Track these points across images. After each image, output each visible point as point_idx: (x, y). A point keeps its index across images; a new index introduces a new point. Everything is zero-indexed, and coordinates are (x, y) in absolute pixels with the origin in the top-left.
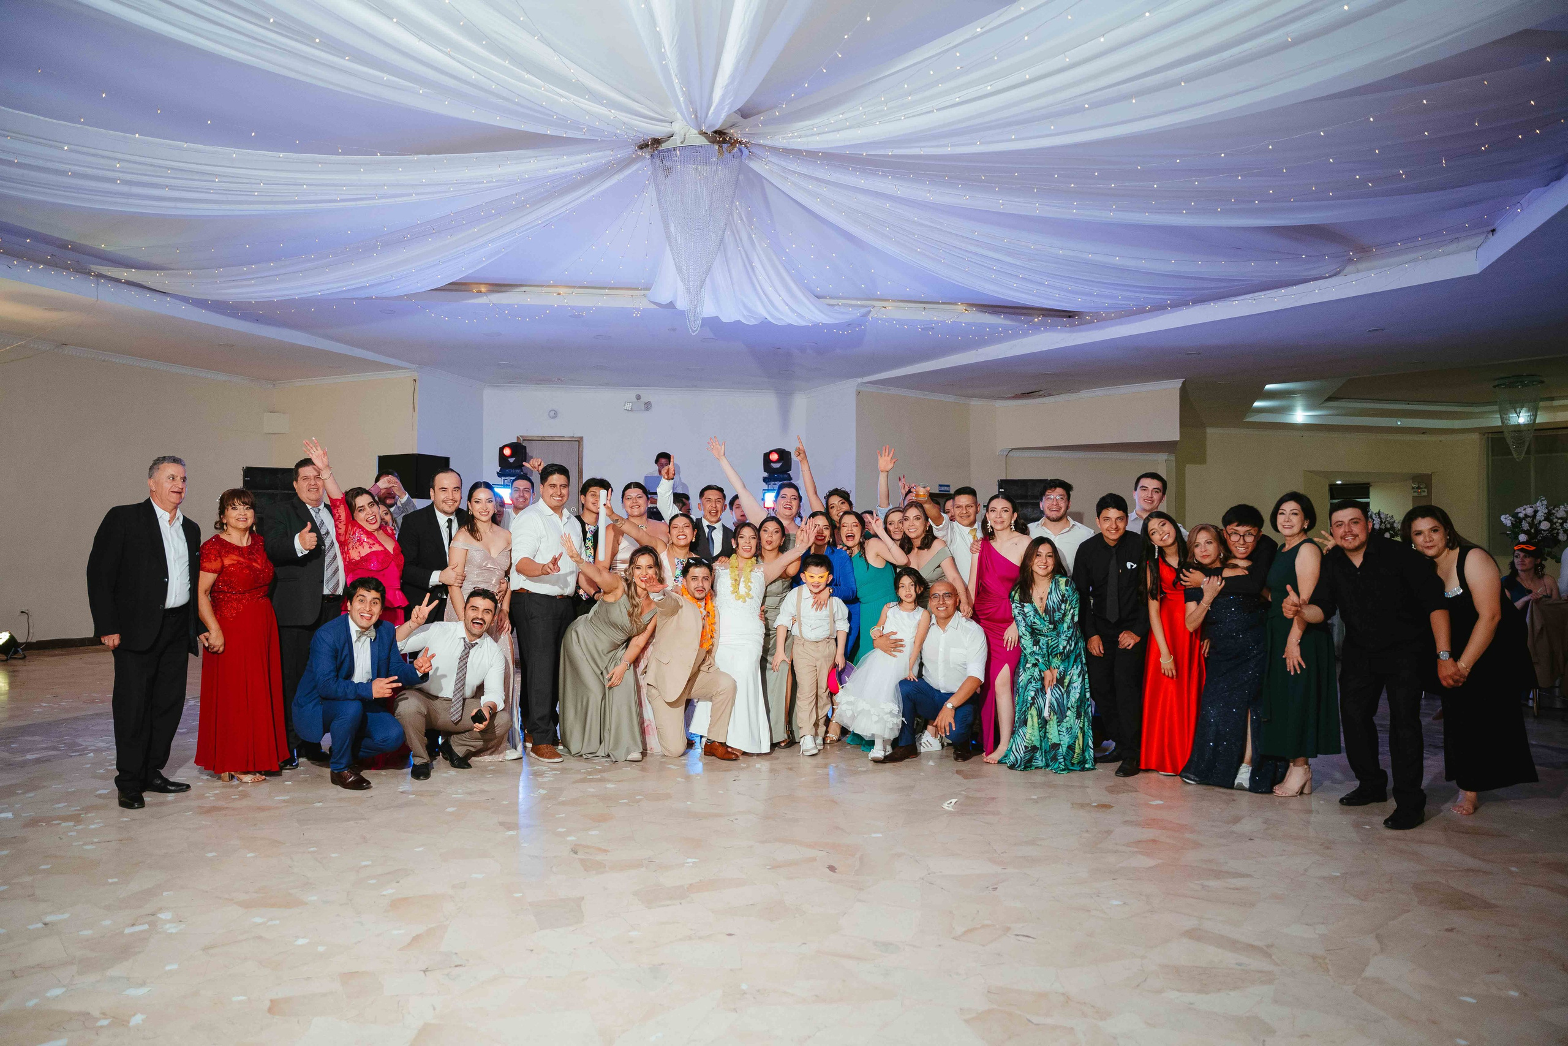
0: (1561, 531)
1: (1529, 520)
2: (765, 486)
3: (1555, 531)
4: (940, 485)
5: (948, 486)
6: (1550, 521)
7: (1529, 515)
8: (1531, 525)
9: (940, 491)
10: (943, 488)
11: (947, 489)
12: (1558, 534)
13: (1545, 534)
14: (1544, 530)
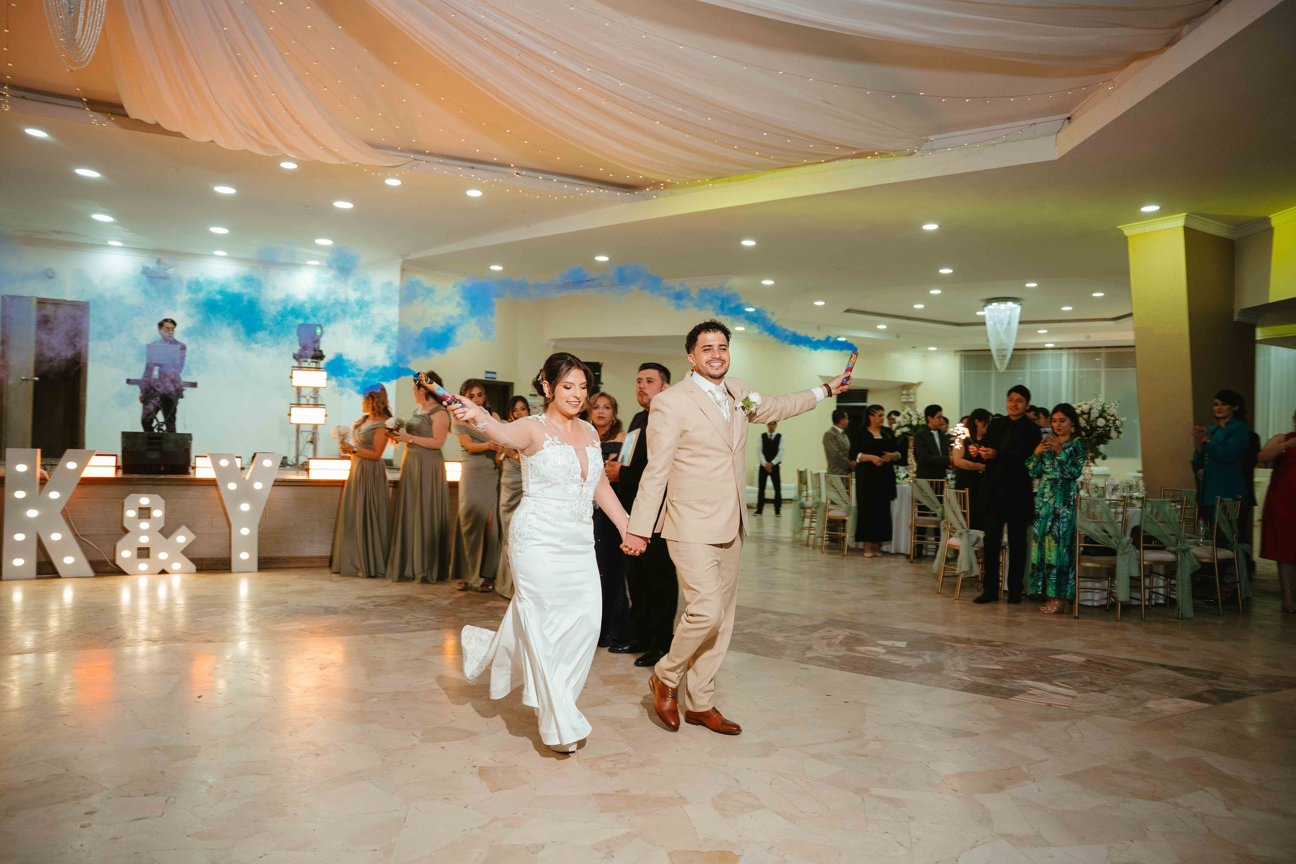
0: (1113, 429)
1: (1085, 416)
2: (296, 364)
3: (1108, 429)
4: (487, 372)
5: (494, 373)
6: (1105, 418)
7: (1086, 412)
8: (1088, 421)
9: (487, 378)
10: (489, 375)
11: (493, 376)
12: (1109, 431)
13: (1100, 430)
14: (1100, 427)
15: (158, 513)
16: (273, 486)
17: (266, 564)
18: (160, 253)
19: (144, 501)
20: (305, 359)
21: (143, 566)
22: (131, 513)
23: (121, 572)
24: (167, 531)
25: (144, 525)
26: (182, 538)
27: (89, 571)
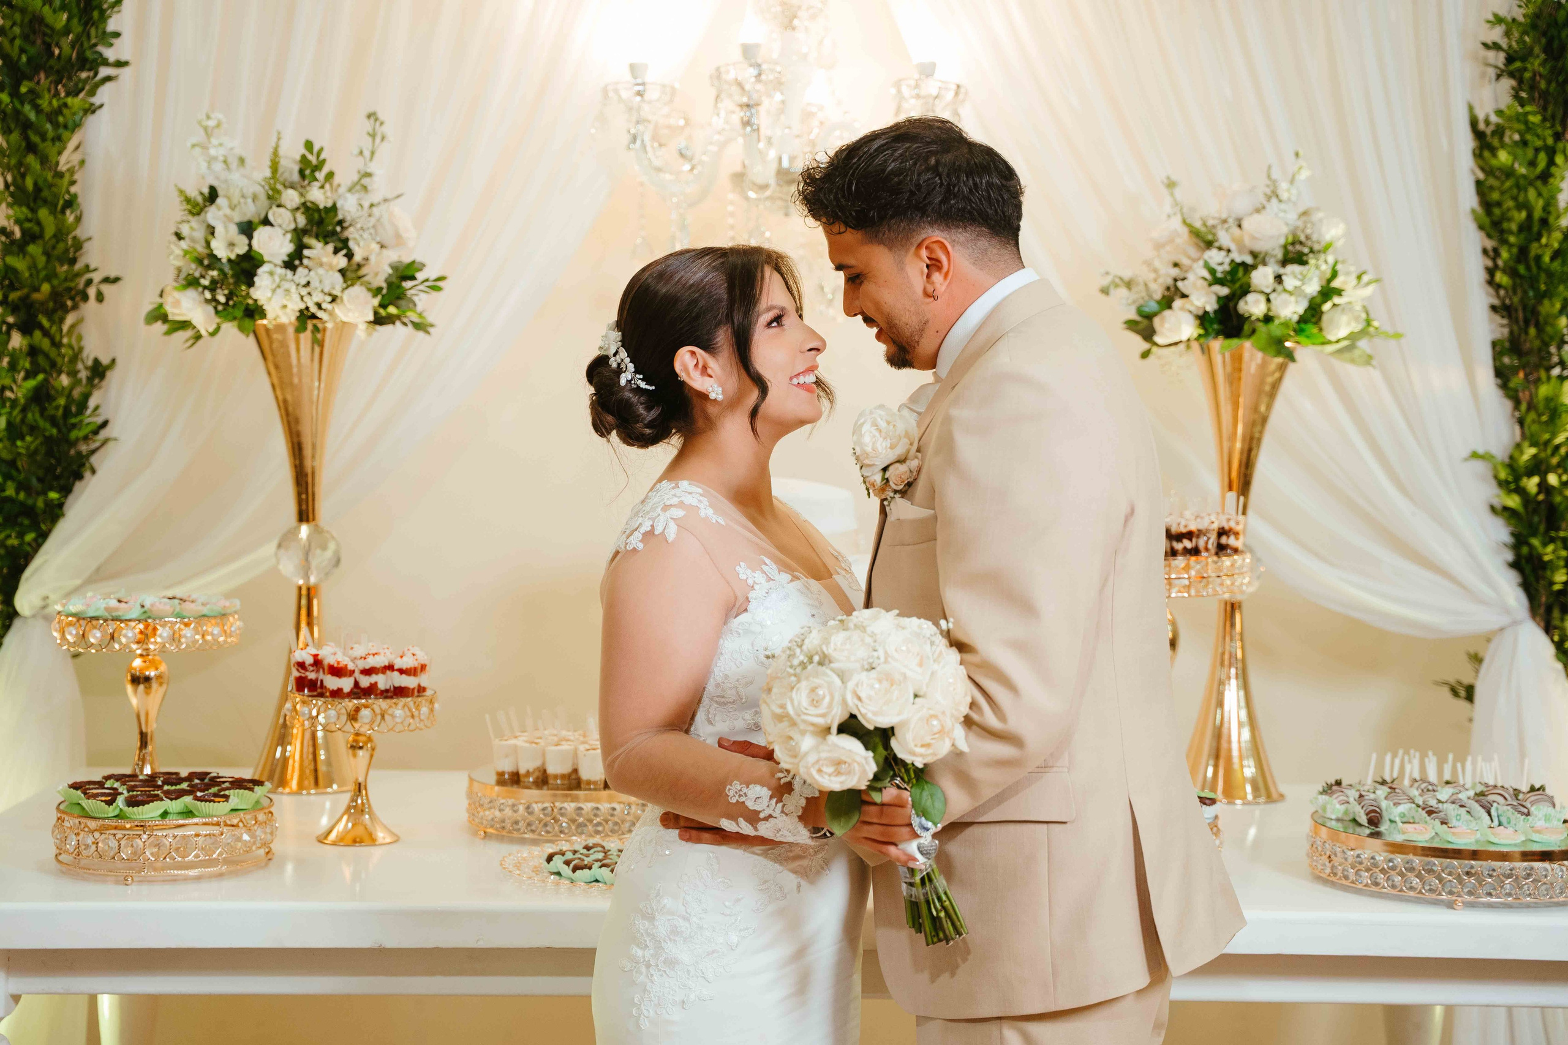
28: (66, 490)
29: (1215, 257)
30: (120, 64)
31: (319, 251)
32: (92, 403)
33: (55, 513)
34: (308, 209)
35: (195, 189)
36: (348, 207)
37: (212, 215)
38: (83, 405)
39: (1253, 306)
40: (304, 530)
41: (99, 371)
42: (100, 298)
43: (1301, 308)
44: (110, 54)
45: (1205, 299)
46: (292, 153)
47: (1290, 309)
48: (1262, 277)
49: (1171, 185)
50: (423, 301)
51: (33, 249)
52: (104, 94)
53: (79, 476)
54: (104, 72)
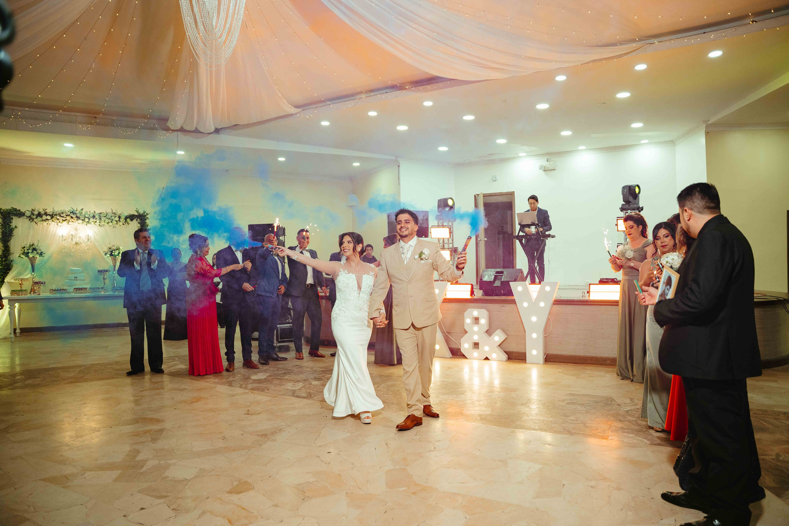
15: (483, 321)
16: (554, 304)
17: (549, 359)
18: (550, 155)
19: (476, 313)
20: (626, 211)
21: (476, 354)
22: (468, 321)
23: (464, 356)
24: (489, 332)
25: (476, 328)
26: (498, 337)
27: (449, 354)
28: (9, 271)
29: (110, 250)
30: (14, 235)
31: (34, 251)
32: (12, 263)
33: (8, 273)
34: (33, 248)
35: (23, 246)
36: (37, 248)
37: (25, 249)
38: (11, 264)
39: (113, 254)
40: (33, 273)
41: (12, 261)
42: (12, 255)
43: (117, 254)
44: (13, 234)
45: (109, 253)
46: (32, 244)
47: (116, 254)
48: (114, 251)
49: (110, 244)
50: (44, 255)
51: (6, 251)
52: (12, 238)
53: (10, 270)
54: (12, 236)
